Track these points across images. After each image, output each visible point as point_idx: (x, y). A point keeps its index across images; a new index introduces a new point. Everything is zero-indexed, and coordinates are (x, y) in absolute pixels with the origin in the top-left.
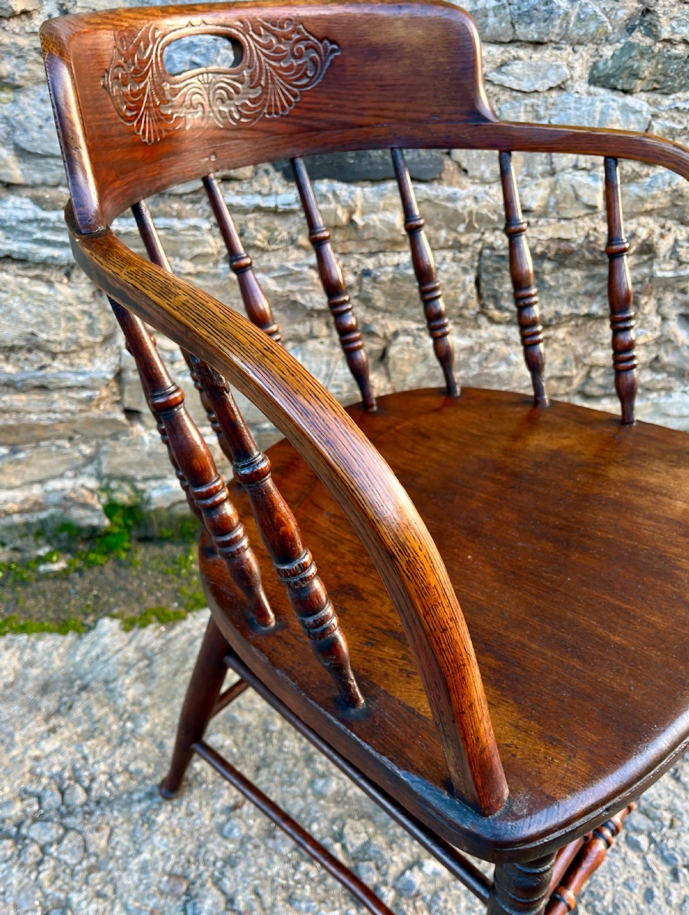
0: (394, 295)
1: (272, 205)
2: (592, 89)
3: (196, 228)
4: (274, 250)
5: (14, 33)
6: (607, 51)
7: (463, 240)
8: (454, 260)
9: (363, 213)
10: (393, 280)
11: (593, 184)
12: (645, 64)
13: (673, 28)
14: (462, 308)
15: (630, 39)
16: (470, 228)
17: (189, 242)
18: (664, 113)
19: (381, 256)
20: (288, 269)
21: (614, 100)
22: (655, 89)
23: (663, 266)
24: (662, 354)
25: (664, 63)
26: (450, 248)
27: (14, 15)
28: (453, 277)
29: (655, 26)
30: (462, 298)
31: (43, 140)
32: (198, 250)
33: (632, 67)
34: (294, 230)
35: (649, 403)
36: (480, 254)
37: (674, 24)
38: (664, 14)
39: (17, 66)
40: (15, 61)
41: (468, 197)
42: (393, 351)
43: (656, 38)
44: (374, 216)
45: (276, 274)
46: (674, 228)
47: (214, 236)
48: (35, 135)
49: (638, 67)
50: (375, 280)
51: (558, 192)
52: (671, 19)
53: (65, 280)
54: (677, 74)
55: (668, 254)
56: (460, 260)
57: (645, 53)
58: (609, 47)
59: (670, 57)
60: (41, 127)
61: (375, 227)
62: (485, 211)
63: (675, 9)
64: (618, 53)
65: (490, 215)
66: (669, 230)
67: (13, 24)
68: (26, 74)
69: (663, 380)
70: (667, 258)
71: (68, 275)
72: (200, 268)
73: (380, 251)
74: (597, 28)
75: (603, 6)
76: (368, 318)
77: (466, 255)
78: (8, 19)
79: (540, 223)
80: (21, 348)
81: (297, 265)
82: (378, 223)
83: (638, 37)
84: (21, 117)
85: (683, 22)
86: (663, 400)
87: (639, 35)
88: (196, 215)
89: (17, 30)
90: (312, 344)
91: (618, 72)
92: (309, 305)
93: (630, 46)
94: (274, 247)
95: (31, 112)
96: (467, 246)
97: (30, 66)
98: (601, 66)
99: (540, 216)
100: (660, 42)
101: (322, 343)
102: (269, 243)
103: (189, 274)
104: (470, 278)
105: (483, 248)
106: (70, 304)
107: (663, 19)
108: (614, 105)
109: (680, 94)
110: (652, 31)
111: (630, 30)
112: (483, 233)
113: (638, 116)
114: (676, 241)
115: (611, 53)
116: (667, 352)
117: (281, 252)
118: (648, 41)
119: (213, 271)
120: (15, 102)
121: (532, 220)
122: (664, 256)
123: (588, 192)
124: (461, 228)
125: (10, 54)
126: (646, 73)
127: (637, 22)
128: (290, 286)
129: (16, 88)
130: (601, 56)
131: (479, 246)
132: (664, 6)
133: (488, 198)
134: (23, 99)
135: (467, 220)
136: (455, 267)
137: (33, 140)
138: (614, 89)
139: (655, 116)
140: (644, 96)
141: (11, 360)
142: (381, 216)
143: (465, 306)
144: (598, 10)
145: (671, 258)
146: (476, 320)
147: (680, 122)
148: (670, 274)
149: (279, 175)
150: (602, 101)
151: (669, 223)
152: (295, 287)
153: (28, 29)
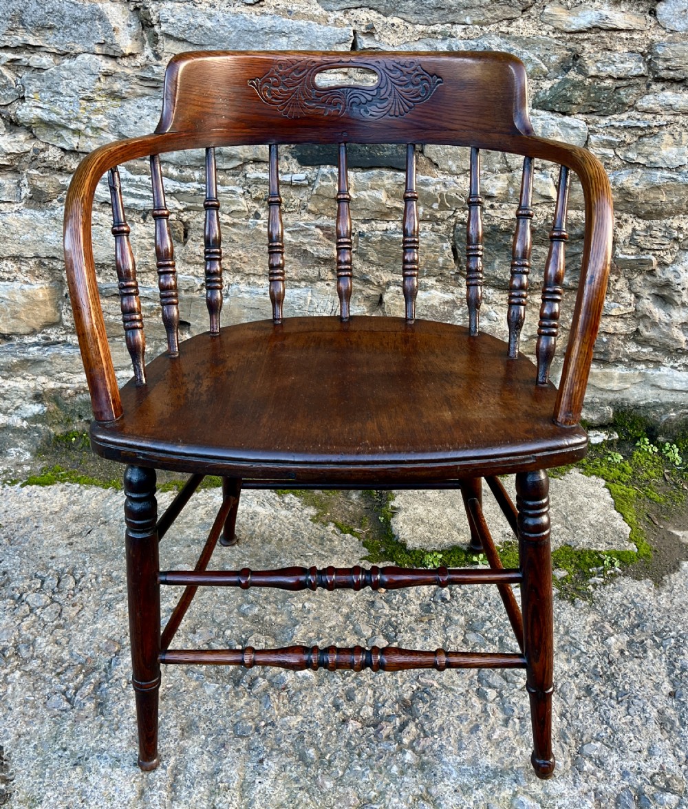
0: (384, 253)
1: (289, 180)
2: (535, 111)
3: (233, 192)
4: (290, 212)
5: (125, 66)
6: (547, 85)
7: (438, 215)
8: (432, 230)
9: (356, 190)
10: (382, 241)
11: (544, 180)
12: (577, 93)
13: (598, 68)
14: (442, 268)
15: (566, 76)
16: (442, 207)
17: (227, 201)
18: (601, 130)
19: (373, 222)
20: (299, 226)
21: (553, 119)
22: (592, 113)
23: (625, 250)
24: (641, 327)
25: (595, 93)
26: (428, 221)
27: (124, 56)
28: (432, 243)
29: (584, 67)
30: (441, 260)
31: (136, 130)
32: (233, 208)
33: (565, 95)
34: (305, 199)
35: (637, 372)
36: (455, 226)
37: (599, 65)
38: (590, 58)
39: (124, 86)
40: (123, 83)
41: (438, 183)
42: (386, 298)
43: (586, 75)
44: (363, 193)
45: (291, 229)
46: (630, 220)
47: (246, 199)
48: (132, 127)
49: (570, 96)
50: (367, 239)
51: (515, 184)
52: (596, 62)
53: (142, 221)
54: (609, 101)
55: (627, 241)
56: (438, 231)
57: (576, 86)
58: (548, 82)
59: (600, 89)
60: (136, 123)
61: (365, 200)
62: (453, 194)
63: (599, 55)
64: (555, 86)
65: (458, 197)
66: (626, 221)
67: (125, 61)
68: (129, 90)
69: (650, 353)
70: (627, 244)
71: (144, 218)
72: (236, 220)
73: (373, 219)
74: (534, 69)
75: (537, 53)
76: (365, 269)
77: (443, 227)
78: (121, 58)
79: (503, 207)
80: (108, 266)
81: (307, 224)
82: (367, 198)
83: (572, 75)
84: (125, 116)
85: (607, 64)
86: (650, 372)
87: (573, 73)
88: (235, 184)
89: (126, 65)
90: (320, 285)
91: (554, 99)
92: (316, 254)
93: (566, 81)
94: (290, 210)
95: (130, 113)
96: (443, 220)
97: (133, 86)
98: (541, 95)
99: (503, 202)
100: (589, 77)
101: (328, 285)
102: (286, 206)
103: (227, 224)
104: (447, 245)
105: (456, 222)
106: (144, 238)
107: (589, 62)
108: (553, 122)
109: (615, 116)
110: (582, 70)
111: (567, 70)
112: (455, 211)
113: (576, 131)
114: (634, 230)
115: (550, 86)
116: (646, 326)
117: (295, 214)
118: (580, 77)
119: (244, 223)
120: (121, 107)
121: (496, 205)
122: (624, 242)
123: (541, 185)
124: (436, 206)
125: (120, 78)
126: (579, 100)
127: (571, 64)
128: (301, 239)
129: (123, 99)
130: (541, 88)
131: (453, 220)
132: (590, 52)
133: (455, 185)
134: (127, 106)
135: (439, 200)
136: (433, 236)
137: (130, 130)
138: (553, 111)
139: (592, 132)
140: (581, 116)
141: (102, 275)
142: (370, 193)
143: (444, 267)
144: (531, 56)
145: (630, 244)
146: (456, 279)
147: (618, 137)
148: (633, 257)
149: (295, 160)
150: (542, 119)
151: (625, 216)
152: (305, 240)
153: (133, 65)
